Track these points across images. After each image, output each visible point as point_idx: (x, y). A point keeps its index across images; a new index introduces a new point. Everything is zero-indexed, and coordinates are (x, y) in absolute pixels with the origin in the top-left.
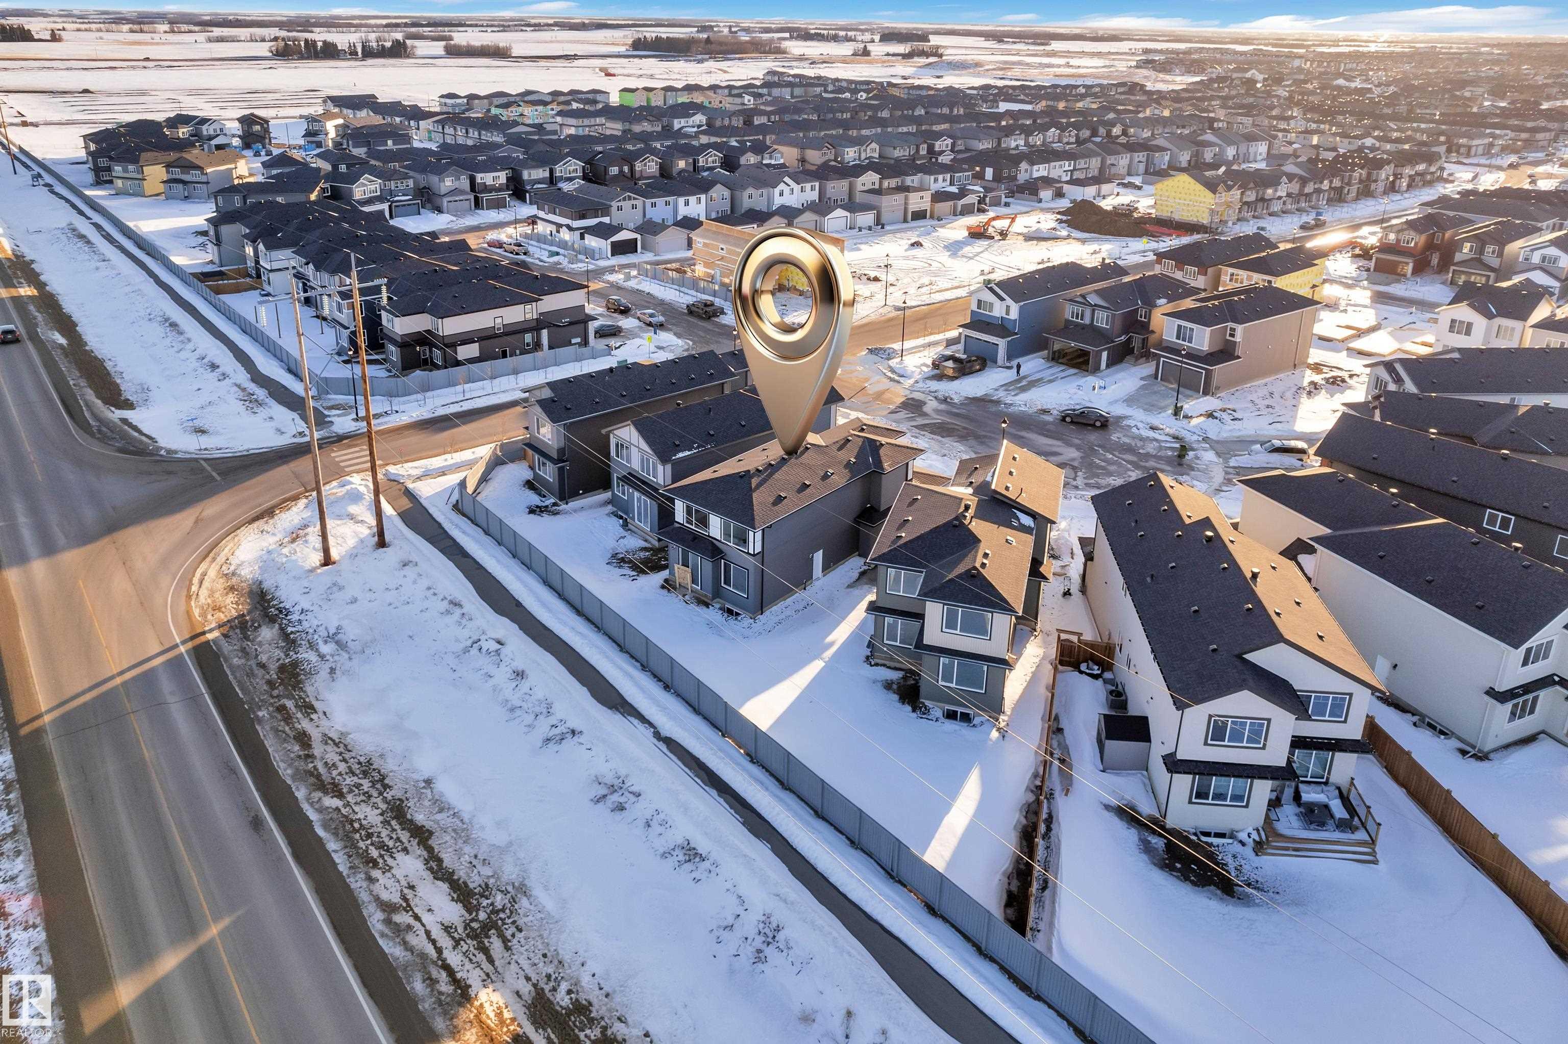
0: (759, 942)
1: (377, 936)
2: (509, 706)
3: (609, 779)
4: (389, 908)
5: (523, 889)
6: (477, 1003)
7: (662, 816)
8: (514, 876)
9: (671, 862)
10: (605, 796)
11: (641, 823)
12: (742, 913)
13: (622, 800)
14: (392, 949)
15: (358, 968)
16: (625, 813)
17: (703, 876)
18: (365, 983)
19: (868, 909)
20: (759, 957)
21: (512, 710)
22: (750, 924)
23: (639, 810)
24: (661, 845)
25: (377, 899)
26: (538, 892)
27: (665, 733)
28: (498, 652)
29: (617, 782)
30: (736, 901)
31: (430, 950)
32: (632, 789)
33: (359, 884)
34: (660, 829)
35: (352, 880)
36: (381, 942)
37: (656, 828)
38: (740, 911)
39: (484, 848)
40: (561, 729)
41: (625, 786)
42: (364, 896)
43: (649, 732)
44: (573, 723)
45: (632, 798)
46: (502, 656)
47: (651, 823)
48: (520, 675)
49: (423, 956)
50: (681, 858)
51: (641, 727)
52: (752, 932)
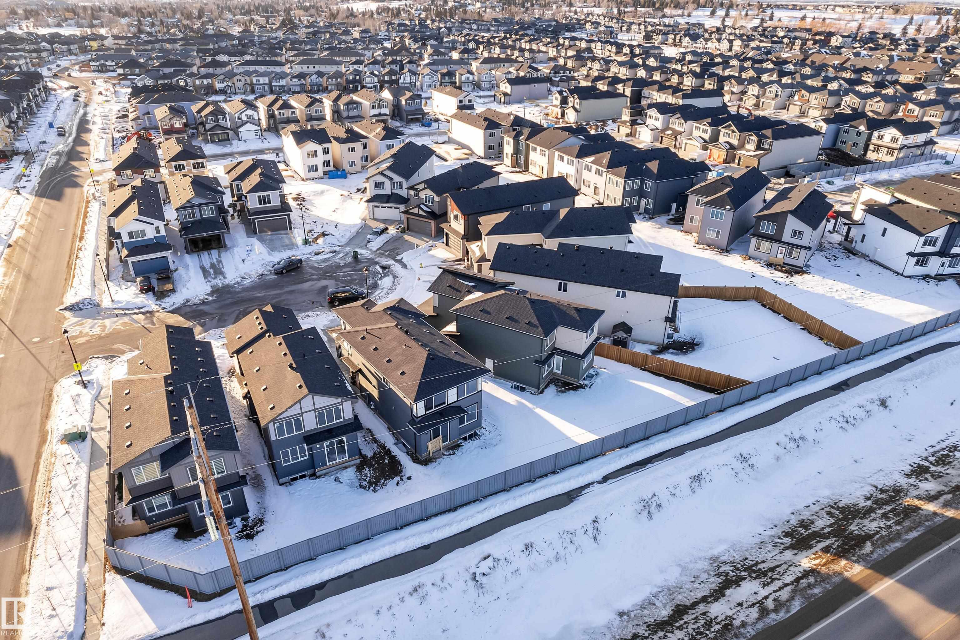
0: (746, 465)
1: (789, 615)
2: (553, 561)
3: (640, 507)
4: (764, 612)
5: (714, 559)
6: (814, 567)
7: (671, 487)
8: (706, 563)
9: (697, 489)
10: (649, 513)
11: (671, 498)
12: (731, 466)
13: (655, 504)
14: (796, 606)
15: (818, 620)
16: (663, 505)
17: (710, 478)
18: (826, 615)
19: (724, 428)
20: (752, 466)
21: (557, 559)
22: (738, 465)
23: (664, 496)
24: (687, 491)
25: (758, 619)
26: (715, 552)
27: (600, 478)
28: (495, 560)
29: (643, 504)
30: (725, 467)
31: (789, 588)
32: (650, 497)
33: (751, 630)
34: (678, 489)
35: (748, 635)
36: (793, 612)
37: (677, 492)
38: (730, 467)
39: (684, 578)
40: (590, 528)
41: (647, 500)
42: (760, 625)
43: (597, 487)
44: (589, 520)
45: (654, 499)
46: (502, 558)
47: (673, 492)
48: (528, 547)
49: (794, 591)
50: (697, 484)
51: (591, 488)
52: (741, 466)
